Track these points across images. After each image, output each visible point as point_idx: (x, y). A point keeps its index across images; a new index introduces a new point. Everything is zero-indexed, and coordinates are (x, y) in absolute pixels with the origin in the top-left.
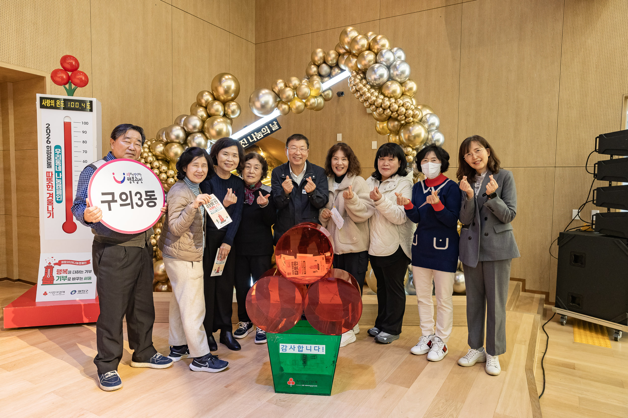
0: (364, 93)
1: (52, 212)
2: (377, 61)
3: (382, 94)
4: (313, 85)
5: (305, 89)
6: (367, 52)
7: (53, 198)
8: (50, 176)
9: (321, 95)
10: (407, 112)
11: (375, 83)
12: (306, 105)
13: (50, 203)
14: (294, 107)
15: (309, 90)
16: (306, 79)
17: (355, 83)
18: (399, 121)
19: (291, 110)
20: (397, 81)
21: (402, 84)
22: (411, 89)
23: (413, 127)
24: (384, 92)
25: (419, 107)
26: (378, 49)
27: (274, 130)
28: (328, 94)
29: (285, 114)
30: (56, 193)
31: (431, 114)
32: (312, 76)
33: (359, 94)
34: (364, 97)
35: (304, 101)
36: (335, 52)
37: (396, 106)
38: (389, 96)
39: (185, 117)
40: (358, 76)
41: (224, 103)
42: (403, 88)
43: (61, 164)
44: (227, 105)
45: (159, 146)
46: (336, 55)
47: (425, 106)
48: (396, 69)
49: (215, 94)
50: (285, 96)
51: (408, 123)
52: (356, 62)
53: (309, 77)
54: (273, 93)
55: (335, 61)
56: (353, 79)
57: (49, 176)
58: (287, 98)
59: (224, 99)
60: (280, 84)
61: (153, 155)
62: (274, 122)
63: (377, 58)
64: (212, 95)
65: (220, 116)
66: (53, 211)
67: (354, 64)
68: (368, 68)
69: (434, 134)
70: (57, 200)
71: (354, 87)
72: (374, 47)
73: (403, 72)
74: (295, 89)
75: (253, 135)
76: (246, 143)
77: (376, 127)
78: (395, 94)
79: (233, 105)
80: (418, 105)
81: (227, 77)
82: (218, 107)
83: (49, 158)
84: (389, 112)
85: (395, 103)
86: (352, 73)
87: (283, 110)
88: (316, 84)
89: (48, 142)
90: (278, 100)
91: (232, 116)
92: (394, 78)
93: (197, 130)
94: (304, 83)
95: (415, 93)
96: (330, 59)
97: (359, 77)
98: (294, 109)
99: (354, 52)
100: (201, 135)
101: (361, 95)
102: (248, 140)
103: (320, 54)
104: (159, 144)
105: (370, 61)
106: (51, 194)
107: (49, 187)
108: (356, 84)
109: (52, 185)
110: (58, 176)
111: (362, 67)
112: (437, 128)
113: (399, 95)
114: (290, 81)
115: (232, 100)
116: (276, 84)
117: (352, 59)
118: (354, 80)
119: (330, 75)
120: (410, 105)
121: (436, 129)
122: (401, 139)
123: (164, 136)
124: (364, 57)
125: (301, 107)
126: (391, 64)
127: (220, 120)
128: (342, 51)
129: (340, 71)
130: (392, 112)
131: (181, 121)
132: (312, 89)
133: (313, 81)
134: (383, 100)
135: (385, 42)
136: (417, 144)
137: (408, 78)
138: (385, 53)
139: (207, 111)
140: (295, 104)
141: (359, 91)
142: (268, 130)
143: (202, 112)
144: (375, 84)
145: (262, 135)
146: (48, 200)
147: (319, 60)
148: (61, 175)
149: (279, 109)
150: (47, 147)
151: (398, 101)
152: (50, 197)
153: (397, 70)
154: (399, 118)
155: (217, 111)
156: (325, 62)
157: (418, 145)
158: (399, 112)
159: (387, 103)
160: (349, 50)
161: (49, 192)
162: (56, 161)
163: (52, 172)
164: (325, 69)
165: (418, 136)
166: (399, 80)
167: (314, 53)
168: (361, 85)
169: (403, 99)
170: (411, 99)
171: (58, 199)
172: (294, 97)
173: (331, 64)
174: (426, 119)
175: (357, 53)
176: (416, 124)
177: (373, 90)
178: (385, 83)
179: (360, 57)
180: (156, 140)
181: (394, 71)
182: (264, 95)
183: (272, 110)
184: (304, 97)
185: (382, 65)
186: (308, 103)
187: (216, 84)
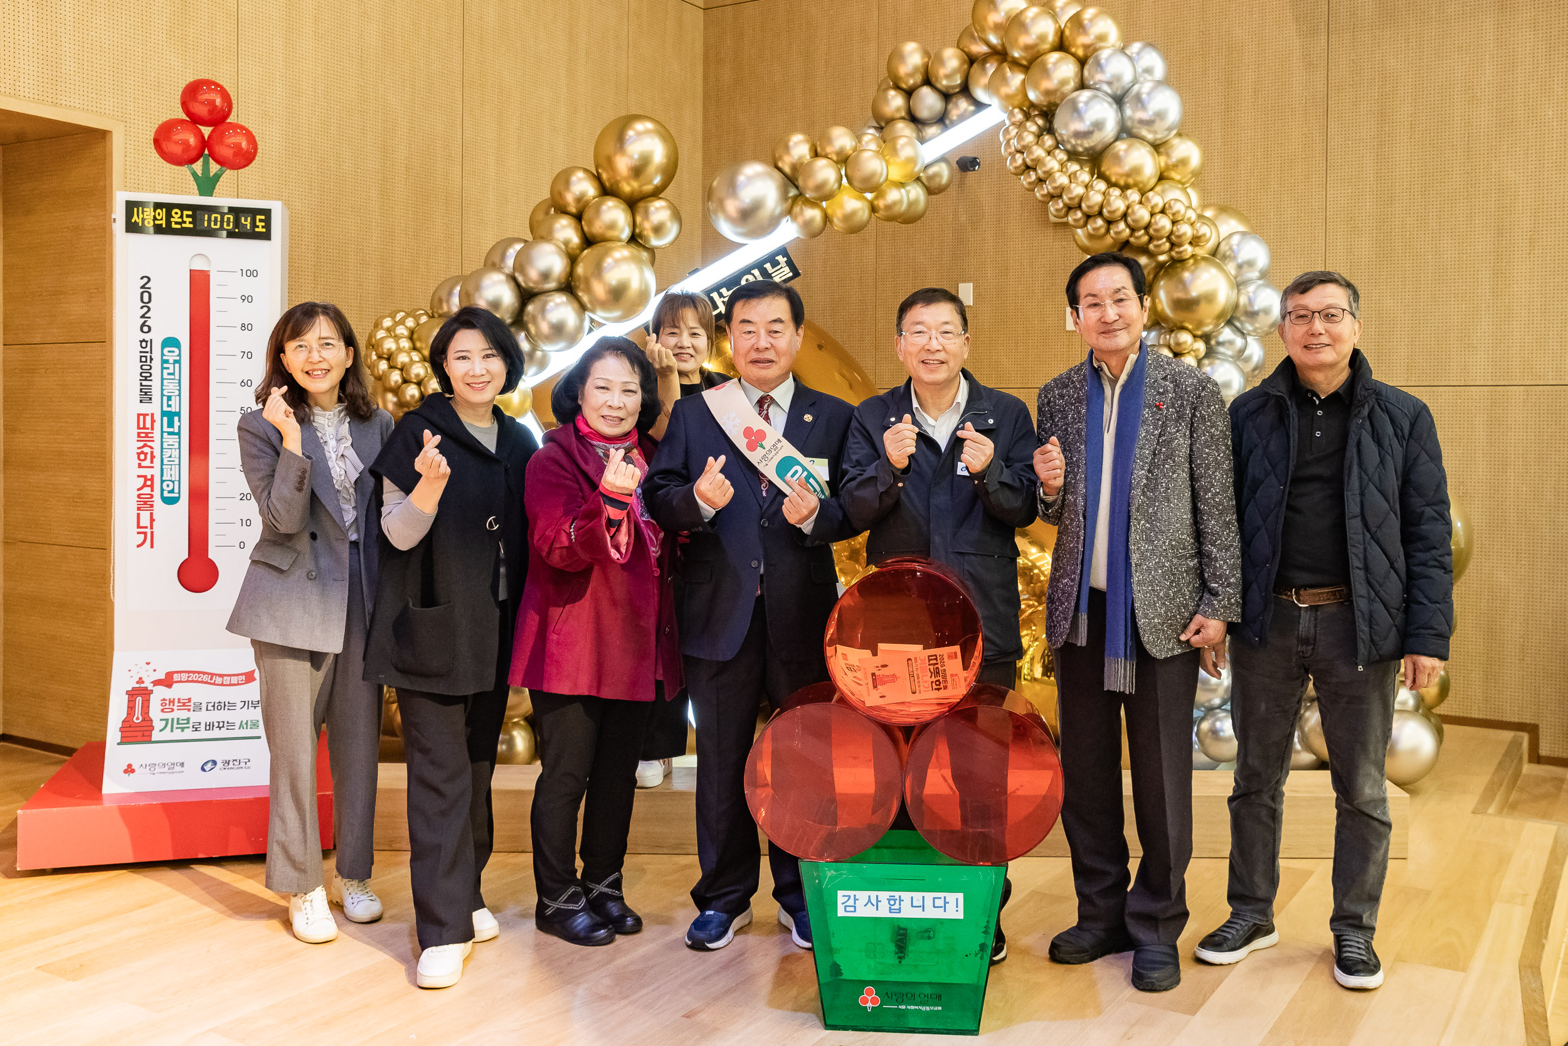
0: (1049, 174)
1: (148, 531)
2: (1086, 82)
3: (1102, 176)
4: (895, 151)
5: (872, 163)
6: (1054, 57)
7: (152, 490)
8: (148, 425)
9: (918, 179)
10: (1175, 228)
11: (1081, 145)
12: (873, 209)
13: (145, 503)
14: (837, 214)
15: (884, 164)
16: (872, 131)
17: (1023, 143)
18: (1151, 255)
19: (831, 222)
20: (1142, 139)
21: (1157, 147)
22: (1183, 162)
23: (1193, 272)
24: (1108, 173)
25: (1209, 213)
26: (1087, 47)
28: (937, 175)
29: (812, 233)
30: (162, 475)
31: (1244, 234)
32: (890, 121)
33: (1033, 176)
34: (1048, 188)
35: (869, 196)
36: (958, 51)
37: (1142, 214)
38: (1122, 182)
39: (518, 247)
40: (1028, 124)
41: (633, 203)
42: (1163, 160)
43: (180, 390)
44: (641, 210)
46: (963, 63)
47: (1223, 209)
48: (1140, 105)
49: (605, 177)
50: (811, 183)
51: (1176, 263)
52: (1023, 82)
53: (883, 124)
54: (777, 174)
55: (958, 80)
56: (1014, 131)
57: (144, 428)
58: (820, 187)
59: (632, 192)
60: (799, 148)
62: (780, 258)
63: (1086, 73)
64: (598, 179)
65: (620, 240)
66: (152, 528)
67: (1017, 89)
68: (1058, 101)
69: (1254, 292)
70: (166, 494)
71: (1018, 155)
72: (1074, 40)
73: (1160, 115)
74: (843, 160)
78: (1139, 179)
79: (657, 209)
80: (1205, 206)
81: (639, 126)
82: (614, 214)
83: (146, 376)
84: (1124, 230)
85: (1141, 203)
86: (1011, 114)
87: (807, 225)
88: (903, 146)
89: (146, 329)
90: (793, 192)
91: (655, 242)
92: (1135, 131)
93: (552, 285)
94: (867, 143)
95: (1196, 174)
96: (942, 72)
97: (1034, 128)
98: (839, 219)
99: (1016, 55)
100: (564, 299)
101: (1041, 181)
103: (913, 58)
105: (1063, 83)
106: (149, 477)
107: (142, 457)
108: (1025, 147)
109: (152, 452)
110: (171, 425)
111: (1042, 98)
112: (1264, 275)
113: (1150, 178)
114: (829, 141)
115: (657, 193)
116: (787, 148)
117: (1009, 73)
118: (1019, 137)
119: (942, 120)
120: (1183, 210)
121: (1260, 278)
122: (1159, 307)
123: (456, 300)
124: (1046, 72)
125: (861, 213)
126: (1126, 92)
127: (622, 252)
128: (979, 49)
129: (972, 108)
130: (1133, 230)
131: (505, 256)
132: (891, 160)
133: (894, 140)
134: (1104, 194)
135: (1106, 27)
136: (1209, 321)
137: (1174, 132)
138: (1107, 59)
139: (582, 228)
140: (842, 206)
141: (1035, 169)
143: (565, 231)
144: (1080, 149)
146: (139, 496)
147: (911, 75)
148: (176, 424)
149: (794, 219)
150: (141, 342)
151: (1148, 200)
152: (145, 485)
153: (1145, 107)
154: (1151, 247)
155: (615, 226)
156: (928, 81)
157: (1207, 325)
158: (1151, 231)
159: (1118, 204)
160: (999, 47)
161: (143, 472)
162: (165, 382)
163: (152, 415)
164: (928, 101)
165: (1209, 298)
166: (1150, 136)
167: (896, 56)
168: (1039, 152)
169: (1163, 191)
170: (1184, 190)
171: (169, 492)
172: (840, 185)
173: (947, 87)
174: (1231, 249)
175: (1025, 58)
176: (1203, 264)
177: (1074, 167)
178: (1108, 146)
179: (1034, 70)
180: (430, 312)
181: (1134, 110)
182: (750, 179)
183: (773, 223)
184: (870, 185)
185: (1100, 94)
186: (881, 203)
187: (609, 147)
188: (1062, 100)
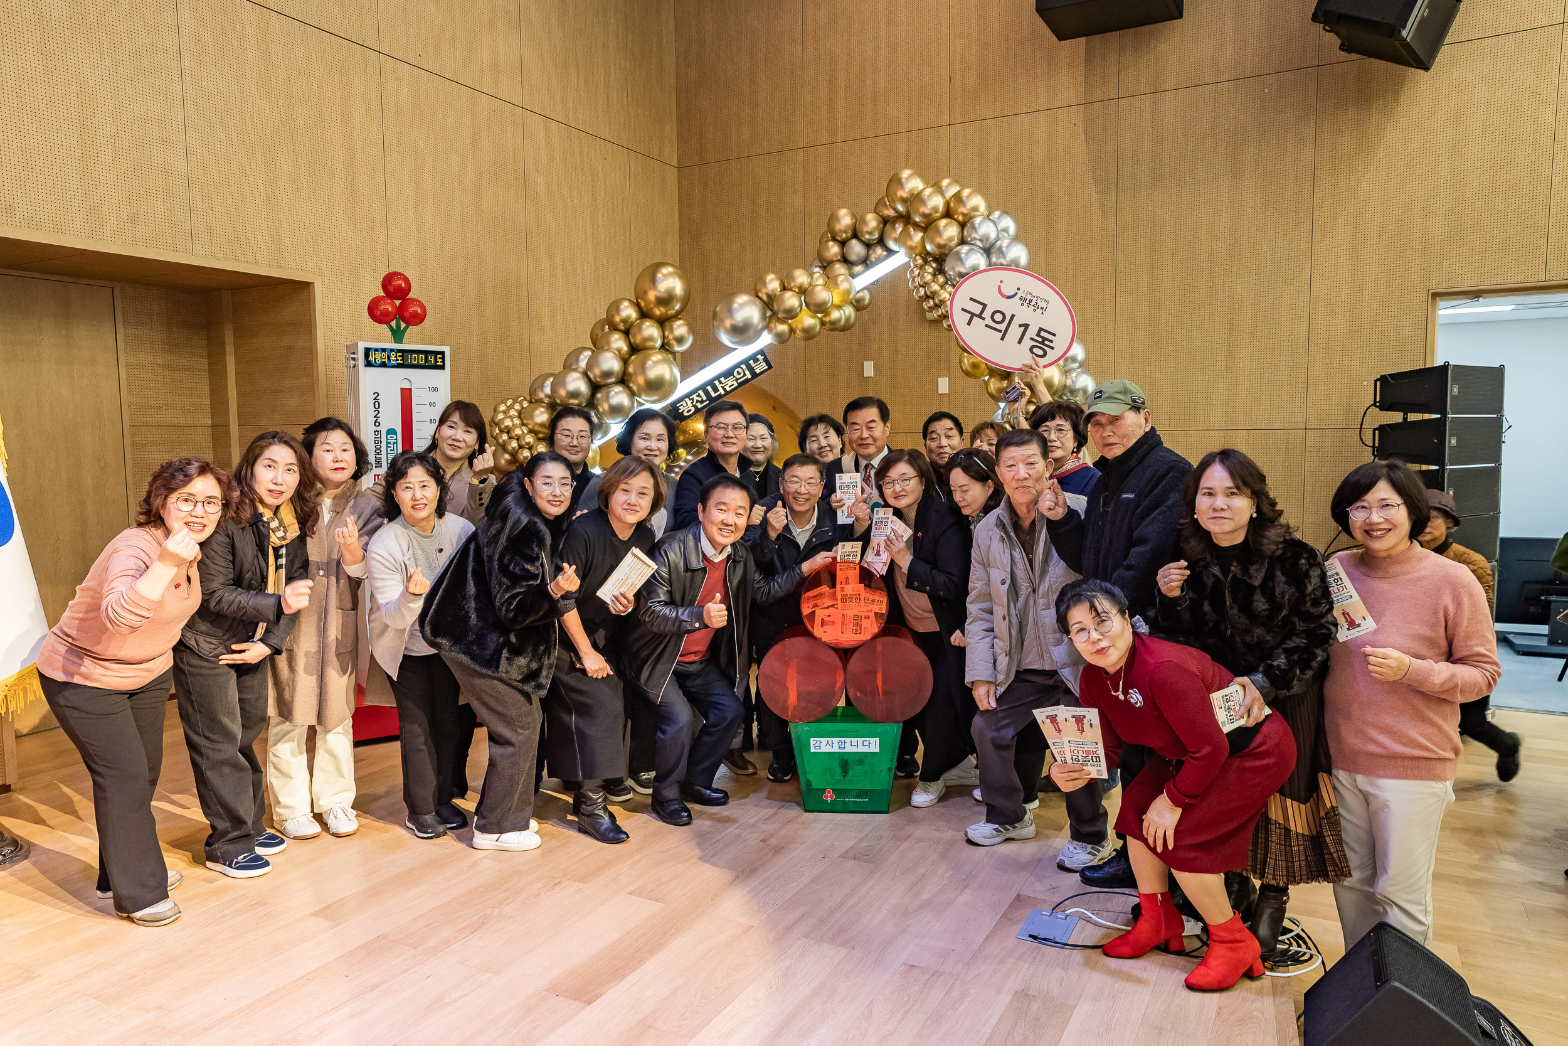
2: (966, 239)
4: (836, 285)
5: (822, 294)
6: (943, 222)
9: (852, 302)
12: (823, 323)
14: (799, 328)
15: (829, 293)
16: (817, 269)
17: (924, 280)
19: (794, 332)
26: (964, 215)
27: (758, 371)
28: (863, 299)
29: (782, 340)
32: (831, 263)
33: (931, 302)
34: (943, 310)
35: (819, 315)
36: (876, 215)
39: (588, 353)
40: (926, 267)
41: (663, 322)
44: (668, 327)
45: (538, 412)
46: (879, 223)
49: (643, 304)
50: (782, 308)
52: (923, 238)
53: (826, 265)
54: (758, 302)
55: (876, 236)
56: (917, 272)
58: (788, 310)
59: (661, 315)
60: (773, 284)
61: (531, 431)
62: (759, 357)
63: (965, 233)
64: (638, 305)
65: (654, 348)
67: (918, 243)
68: (947, 252)
69: (1076, 377)
71: (921, 288)
72: (957, 210)
74: (802, 291)
75: (717, 382)
76: (705, 398)
77: (961, 362)
79: (678, 326)
81: (665, 271)
82: (650, 330)
86: (915, 260)
87: (779, 336)
88: (840, 281)
89: (377, 424)
90: (769, 313)
91: (677, 348)
93: (613, 380)
94: (817, 279)
96: (865, 229)
97: (930, 270)
98: (800, 331)
99: (917, 220)
100: (621, 388)
101: (937, 306)
102: (707, 393)
103: (845, 219)
104: (538, 407)
105: (951, 239)
108: (926, 283)
111: (936, 249)
112: (1083, 365)
114: (793, 279)
115: (676, 316)
116: (765, 284)
117: (912, 232)
119: (866, 262)
121: (1078, 368)
123: (548, 390)
124: (938, 232)
125: (815, 326)
126: (992, 245)
127: (657, 357)
128: (890, 213)
129: (885, 253)
131: (577, 360)
132: (834, 291)
133: (836, 277)
135: (977, 202)
138: (979, 224)
139: (629, 340)
140: (802, 323)
141: (933, 298)
142: (747, 372)
143: (618, 342)
145: (735, 383)
147: (844, 231)
149: (770, 331)
150: (375, 431)
153: (1004, 256)
155: (651, 339)
156: (855, 235)
160: (905, 214)
164: (856, 249)
167: (833, 218)
168: (935, 287)
172: (801, 308)
173: (869, 240)
175: (923, 222)
179: (930, 232)
180: (528, 398)
181: (998, 258)
182: (742, 305)
183: (758, 334)
184: (820, 308)
185: (975, 248)
186: (827, 319)
187: (646, 284)
188: (950, 251)
